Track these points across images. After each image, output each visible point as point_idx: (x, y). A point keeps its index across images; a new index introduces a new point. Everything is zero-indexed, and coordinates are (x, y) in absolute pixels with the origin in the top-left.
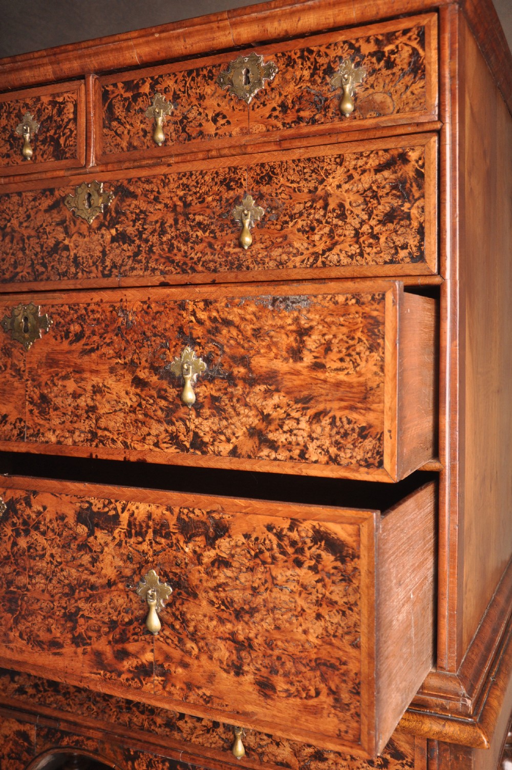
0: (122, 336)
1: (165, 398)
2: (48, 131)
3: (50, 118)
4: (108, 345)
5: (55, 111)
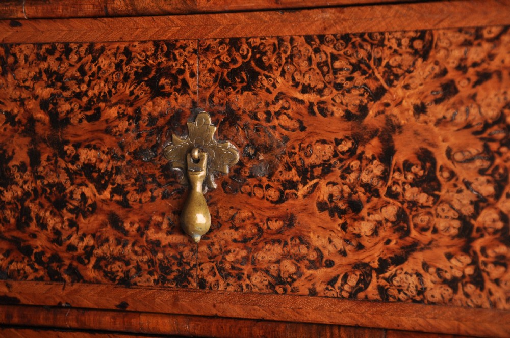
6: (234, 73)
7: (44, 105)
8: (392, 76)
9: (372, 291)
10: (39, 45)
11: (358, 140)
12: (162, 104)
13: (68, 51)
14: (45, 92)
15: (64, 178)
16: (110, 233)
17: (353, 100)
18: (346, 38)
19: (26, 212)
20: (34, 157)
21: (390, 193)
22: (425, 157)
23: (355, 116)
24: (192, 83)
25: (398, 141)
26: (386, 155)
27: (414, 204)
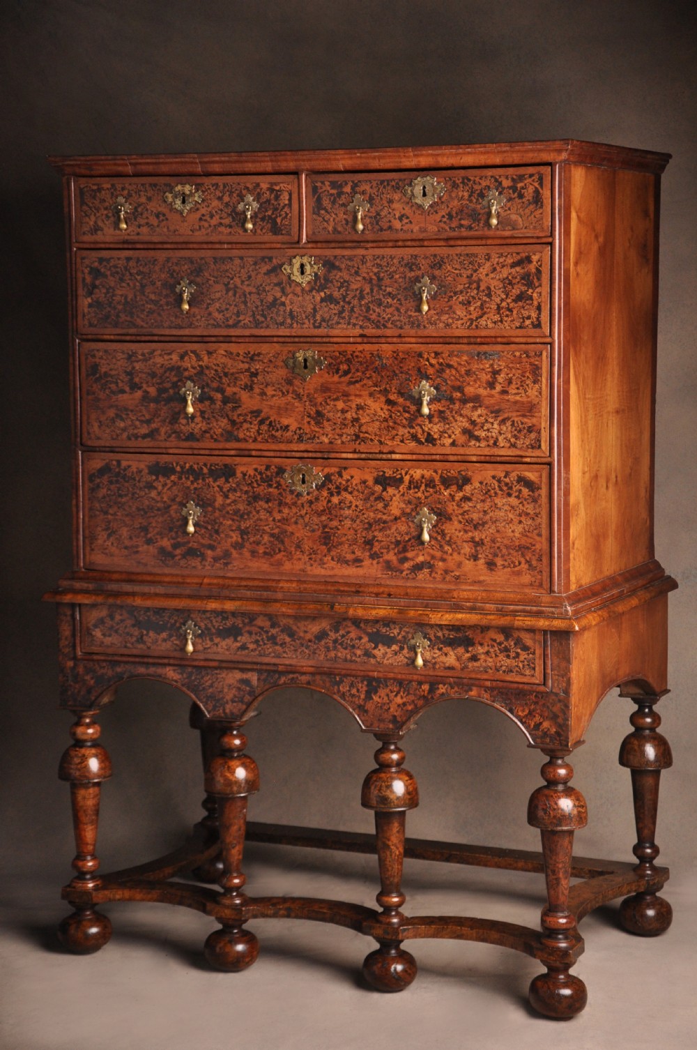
0: (378, 373)
1: (408, 412)
2: (266, 211)
3: (268, 201)
4: (368, 378)
5: (273, 196)
6: (435, 265)
7: (375, 274)
8: (479, 266)
9: (474, 326)
10: (374, 256)
11: (470, 284)
12: (413, 274)
13: (383, 258)
14: (376, 270)
15: (381, 297)
16: (396, 313)
17: (469, 272)
18: (467, 255)
19: (369, 307)
20: (372, 290)
21: (479, 299)
22: (488, 288)
23: (469, 277)
24: (422, 267)
25: (481, 284)
26: (478, 288)
27: (485, 301)
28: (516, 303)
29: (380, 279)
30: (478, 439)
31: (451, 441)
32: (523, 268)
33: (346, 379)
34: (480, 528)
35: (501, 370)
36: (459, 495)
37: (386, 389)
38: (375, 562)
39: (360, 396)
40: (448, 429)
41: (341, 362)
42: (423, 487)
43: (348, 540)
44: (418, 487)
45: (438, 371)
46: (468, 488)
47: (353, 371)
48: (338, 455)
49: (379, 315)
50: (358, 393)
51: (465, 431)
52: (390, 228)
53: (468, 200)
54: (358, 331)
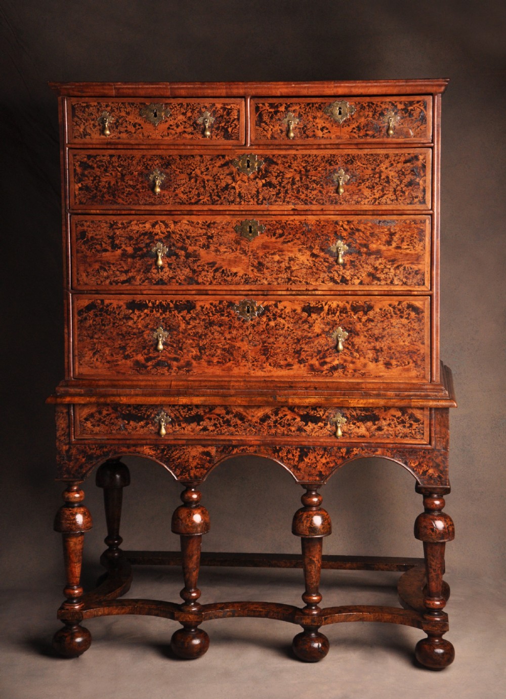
0: (306, 236)
1: (328, 262)
2: (220, 123)
3: (222, 116)
4: (298, 239)
5: (225, 113)
6: (348, 161)
7: (304, 167)
8: (381, 162)
9: (377, 203)
10: (303, 155)
11: (374, 174)
12: (332, 167)
13: (310, 156)
14: (304, 165)
15: (308, 183)
16: (319, 194)
17: (373, 166)
18: (372, 155)
19: (299, 190)
20: (301, 178)
21: (381, 184)
22: (388, 177)
23: (374, 169)
24: (339, 163)
25: (382, 174)
26: (380, 177)
27: (385, 186)
28: (407, 187)
29: (307, 171)
30: (379, 279)
31: (359, 281)
32: (413, 164)
33: (281, 239)
34: (380, 340)
35: (395, 233)
36: (364, 319)
37: (311, 246)
38: (302, 365)
39: (292, 251)
40: (358, 273)
41: (277, 228)
42: (338, 314)
43: (282, 351)
44: (334, 313)
45: (349, 234)
46: (371, 313)
47: (286, 234)
48: (275, 293)
49: (307, 195)
50: (290, 249)
51: (370, 275)
52: (314, 136)
53: (372, 117)
54: (291, 207)
